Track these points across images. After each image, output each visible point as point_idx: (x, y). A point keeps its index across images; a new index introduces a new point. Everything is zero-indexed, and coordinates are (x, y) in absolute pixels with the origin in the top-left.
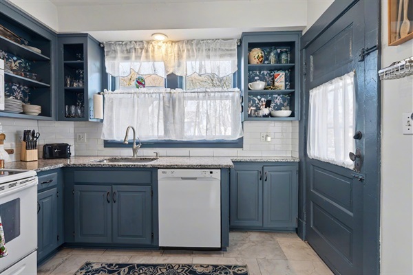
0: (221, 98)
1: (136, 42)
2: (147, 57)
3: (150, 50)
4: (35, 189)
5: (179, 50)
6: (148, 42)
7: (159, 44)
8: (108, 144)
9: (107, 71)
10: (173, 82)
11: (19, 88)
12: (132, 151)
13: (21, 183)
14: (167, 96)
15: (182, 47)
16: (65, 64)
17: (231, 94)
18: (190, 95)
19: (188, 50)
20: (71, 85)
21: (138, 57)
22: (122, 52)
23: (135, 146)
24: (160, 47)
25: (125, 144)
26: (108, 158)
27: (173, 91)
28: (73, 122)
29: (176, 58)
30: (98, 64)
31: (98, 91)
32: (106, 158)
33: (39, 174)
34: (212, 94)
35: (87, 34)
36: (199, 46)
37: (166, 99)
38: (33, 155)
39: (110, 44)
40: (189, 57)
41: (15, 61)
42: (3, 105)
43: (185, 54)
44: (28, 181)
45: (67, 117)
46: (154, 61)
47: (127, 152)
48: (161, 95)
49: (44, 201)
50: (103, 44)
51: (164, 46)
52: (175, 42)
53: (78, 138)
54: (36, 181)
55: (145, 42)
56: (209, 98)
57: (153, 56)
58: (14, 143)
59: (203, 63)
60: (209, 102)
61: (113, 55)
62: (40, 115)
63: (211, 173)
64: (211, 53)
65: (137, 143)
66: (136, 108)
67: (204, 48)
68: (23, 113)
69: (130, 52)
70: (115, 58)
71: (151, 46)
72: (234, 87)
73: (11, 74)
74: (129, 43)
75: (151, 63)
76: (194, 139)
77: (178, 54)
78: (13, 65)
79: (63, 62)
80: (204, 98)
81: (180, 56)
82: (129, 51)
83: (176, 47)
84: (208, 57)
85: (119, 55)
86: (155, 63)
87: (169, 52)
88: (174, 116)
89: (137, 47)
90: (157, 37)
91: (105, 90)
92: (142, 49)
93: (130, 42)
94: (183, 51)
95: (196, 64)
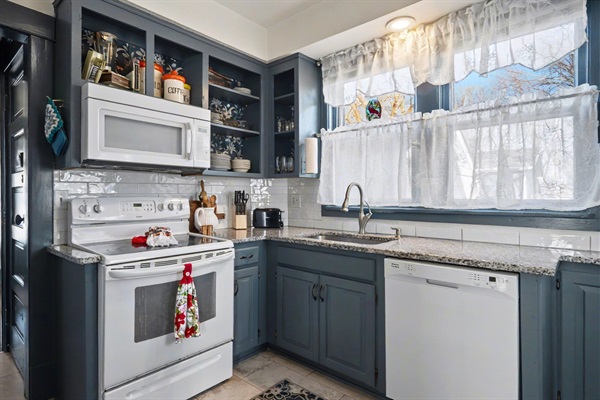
0: (538, 116)
1: (363, 45)
2: (382, 65)
3: (386, 52)
4: (231, 265)
5: (439, 36)
6: (383, 39)
7: (402, 37)
8: (327, 211)
9: (326, 101)
10: (429, 98)
11: (232, 140)
12: (358, 223)
13: (218, 254)
14: (415, 126)
15: (446, 28)
16: (275, 101)
17: (568, 103)
18: (460, 118)
19: (458, 31)
20: (283, 128)
21: (368, 69)
22: (345, 66)
23: (363, 215)
24: (403, 41)
25: (344, 212)
26: (325, 232)
27: (427, 116)
28: (286, 180)
29: (433, 52)
30: (313, 93)
31: (314, 132)
32: (321, 232)
33: (236, 246)
34: (514, 110)
35: (298, 54)
36: (481, 16)
37: (414, 133)
38: (242, 221)
39: (328, 59)
40: (458, 44)
41: (228, 109)
42: (209, 162)
43: (450, 42)
44: (223, 253)
45: (279, 173)
46: (394, 68)
47: (351, 226)
48: (405, 126)
49: (243, 281)
50: (320, 61)
51: (410, 38)
52: (430, 23)
53: (292, 201)
54: (233, 254)
55: (377, 41)
56: (507, 119)
57: (392, 61)
58: (226, 207)
59: (492, 48)
60: (505, 127)
61: (332, 75)
62: (249, 171)
63: (492, 279)
64: (511, 22)
65: (366, 211)
66: (364, 154)
67: (493, 15)
68: (232, 170)
69: (356, 63)
70: (335, 78)
71: (387, 45)
72: (581, 82)
73: (221, 125)
74: (354, 50)
75: (389, 74)
76: (470, 207)
77: (437, 43)
78: (226, 114)
79: (273, 99)
80: (494, 122)
81: (440, 48)
82: (354, 63)
83: (432, 32)
84: (506, 31)
85: (341, 72)
86: (396, 72)
87: (419, 46)
88: (428, 163)
89: (367, 52)
90: (396, 25)
91: (323, 130)
92: (373, 54)
93: (356, 47)
94: (447, 35)
95: (476, 54)
